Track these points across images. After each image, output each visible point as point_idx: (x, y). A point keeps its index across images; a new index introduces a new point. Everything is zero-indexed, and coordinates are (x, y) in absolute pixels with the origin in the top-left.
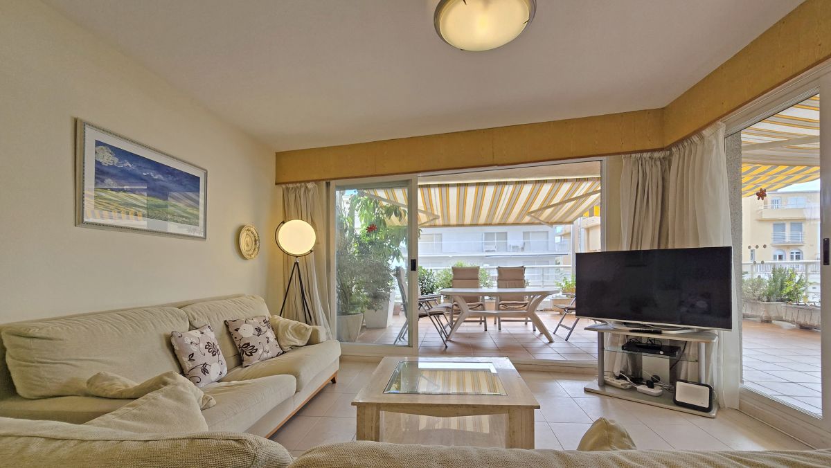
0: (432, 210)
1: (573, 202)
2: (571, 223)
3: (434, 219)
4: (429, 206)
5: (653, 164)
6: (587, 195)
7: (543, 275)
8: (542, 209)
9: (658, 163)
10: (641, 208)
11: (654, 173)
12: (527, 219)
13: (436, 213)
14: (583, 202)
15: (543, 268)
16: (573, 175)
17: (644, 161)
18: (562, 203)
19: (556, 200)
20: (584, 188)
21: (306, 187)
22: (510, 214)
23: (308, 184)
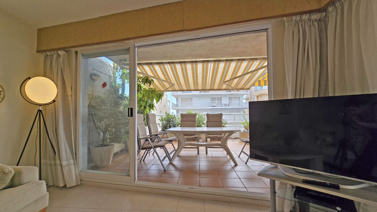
0: (170, 79)
1: (250, 75)
2: (249, 89)
3: (172, 85)
4: (167, 78)
5: (312, 25)
6: (257, 70)
7: (234, 118)
8: (232, 79)
9: (316, 24)
10: (303, 62)
11: (313, 32)
12: (224, 86)
13: (173, 82)
14: (256, 74)
15: (235, 115)
16: (248, 56)
17: (303, 23)
18: (243, 75)
19: (240, 73)
20: (256, 64)
21: (58, 54)
22: (214, 83)
23: (59, 52)
